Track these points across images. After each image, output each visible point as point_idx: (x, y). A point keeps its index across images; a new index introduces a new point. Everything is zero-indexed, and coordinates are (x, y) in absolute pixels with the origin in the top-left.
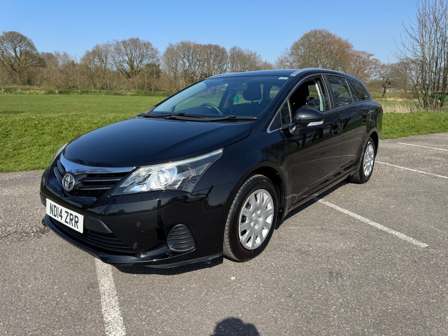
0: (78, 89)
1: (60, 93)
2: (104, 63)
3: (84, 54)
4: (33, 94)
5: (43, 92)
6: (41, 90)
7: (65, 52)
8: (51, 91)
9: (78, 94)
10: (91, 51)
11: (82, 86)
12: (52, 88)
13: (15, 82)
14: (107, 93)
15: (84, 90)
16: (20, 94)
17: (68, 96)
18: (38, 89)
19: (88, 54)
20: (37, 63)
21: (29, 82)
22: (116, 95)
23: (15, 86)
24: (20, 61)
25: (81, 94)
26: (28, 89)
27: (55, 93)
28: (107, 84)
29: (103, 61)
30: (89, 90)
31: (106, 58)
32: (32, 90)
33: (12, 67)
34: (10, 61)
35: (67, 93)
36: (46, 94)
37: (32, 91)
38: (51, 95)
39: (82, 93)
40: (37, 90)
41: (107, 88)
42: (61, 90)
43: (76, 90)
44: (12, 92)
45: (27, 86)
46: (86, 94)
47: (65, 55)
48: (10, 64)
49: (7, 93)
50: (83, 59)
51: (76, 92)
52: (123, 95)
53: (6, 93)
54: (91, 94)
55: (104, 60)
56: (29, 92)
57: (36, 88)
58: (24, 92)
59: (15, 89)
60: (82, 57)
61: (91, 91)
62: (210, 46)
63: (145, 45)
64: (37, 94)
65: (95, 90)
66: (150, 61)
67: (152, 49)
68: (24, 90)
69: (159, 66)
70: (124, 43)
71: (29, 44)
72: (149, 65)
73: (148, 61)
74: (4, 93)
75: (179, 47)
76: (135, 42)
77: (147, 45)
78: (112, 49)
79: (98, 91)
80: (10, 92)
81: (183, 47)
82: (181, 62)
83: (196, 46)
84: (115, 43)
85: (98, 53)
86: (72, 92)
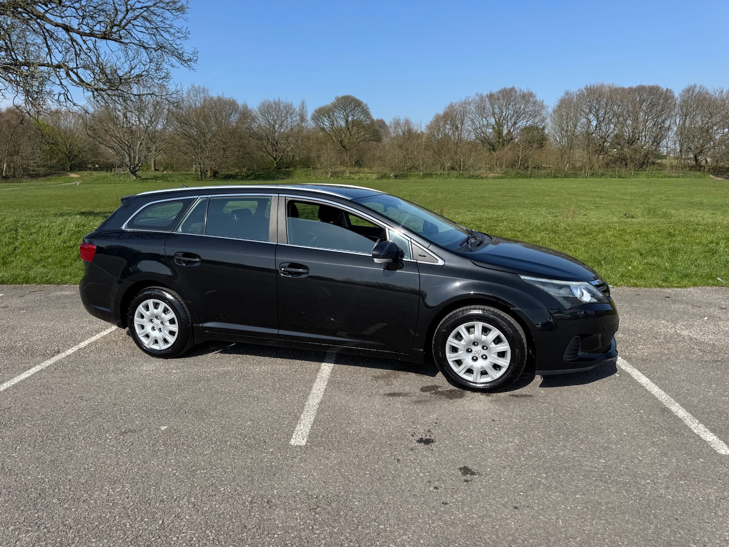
0: (420, 171)
1: (396, 176)
2: (458, 131)
3: (432, 119)
5: (374, 176)
6: (372, 173)
7: (407, 118)
8: (384, 175)
9: (419, 178)
10: (442, 113)
11: (425, 166)
12: (386, 171)
13: (343, 163)
14: (459, 175)
15: (427, 172)
16: (348, 179)
17: (406, 181)
18: (370, 173)
19: (438, 119)
20: (370, 137)
21: (359, 163)
22: (472, 178)
23: (343, 168)
24: (351, 135)
25: (423, 179)
26: (358, 172)
27: (389, 177)
28: (461, 162)
29: (457, 128)
30: (433, 171)
31: (462, 124)
32: (363, 173)
33: (341, 143)
34: (340, 136)
35: (405, 176)
36: (378, 179)
37: (361, 175)
38: (385, 180)
39: (425, 176)
40: (368, 173)
41: (460, 168)
42: (397, 173)
43: (416, 173)
45: (356, 169)
46: (429, 178)
47: (407, 122)
48: (339, 139)
49: (334, 178)
50: (430, 127)
51: (416, 175)
52: (482, 178)
53: (332, 178)
54: (436, 178)
55: (459, 125)
56: (358, 177)
57: (366, 170)
58: (353, 176)
59: (343, 172)
60: (428, 123)
61: (437, 172)
62: (641, 89)
63: (523, 97)
64: (368, 179)
65: (443, 172)
66: (529, 123)
67: (535, 102)
68: (353, 173)
69: (543, 129)
70: (491, 96)
71: (364, 110)
72: (527, 130)
73: (527, 122)
74: (330, 178)
75: (581, 96)
76: (508, 94)
77: (527, 97)
78: (472, 108)
79: (447, 172)
80: (337, 177)
81: (588, 95)
82: (584, 120)
83: (615, 91)
84: (477, 98)
85: (451, 117)
86: (411, 175)
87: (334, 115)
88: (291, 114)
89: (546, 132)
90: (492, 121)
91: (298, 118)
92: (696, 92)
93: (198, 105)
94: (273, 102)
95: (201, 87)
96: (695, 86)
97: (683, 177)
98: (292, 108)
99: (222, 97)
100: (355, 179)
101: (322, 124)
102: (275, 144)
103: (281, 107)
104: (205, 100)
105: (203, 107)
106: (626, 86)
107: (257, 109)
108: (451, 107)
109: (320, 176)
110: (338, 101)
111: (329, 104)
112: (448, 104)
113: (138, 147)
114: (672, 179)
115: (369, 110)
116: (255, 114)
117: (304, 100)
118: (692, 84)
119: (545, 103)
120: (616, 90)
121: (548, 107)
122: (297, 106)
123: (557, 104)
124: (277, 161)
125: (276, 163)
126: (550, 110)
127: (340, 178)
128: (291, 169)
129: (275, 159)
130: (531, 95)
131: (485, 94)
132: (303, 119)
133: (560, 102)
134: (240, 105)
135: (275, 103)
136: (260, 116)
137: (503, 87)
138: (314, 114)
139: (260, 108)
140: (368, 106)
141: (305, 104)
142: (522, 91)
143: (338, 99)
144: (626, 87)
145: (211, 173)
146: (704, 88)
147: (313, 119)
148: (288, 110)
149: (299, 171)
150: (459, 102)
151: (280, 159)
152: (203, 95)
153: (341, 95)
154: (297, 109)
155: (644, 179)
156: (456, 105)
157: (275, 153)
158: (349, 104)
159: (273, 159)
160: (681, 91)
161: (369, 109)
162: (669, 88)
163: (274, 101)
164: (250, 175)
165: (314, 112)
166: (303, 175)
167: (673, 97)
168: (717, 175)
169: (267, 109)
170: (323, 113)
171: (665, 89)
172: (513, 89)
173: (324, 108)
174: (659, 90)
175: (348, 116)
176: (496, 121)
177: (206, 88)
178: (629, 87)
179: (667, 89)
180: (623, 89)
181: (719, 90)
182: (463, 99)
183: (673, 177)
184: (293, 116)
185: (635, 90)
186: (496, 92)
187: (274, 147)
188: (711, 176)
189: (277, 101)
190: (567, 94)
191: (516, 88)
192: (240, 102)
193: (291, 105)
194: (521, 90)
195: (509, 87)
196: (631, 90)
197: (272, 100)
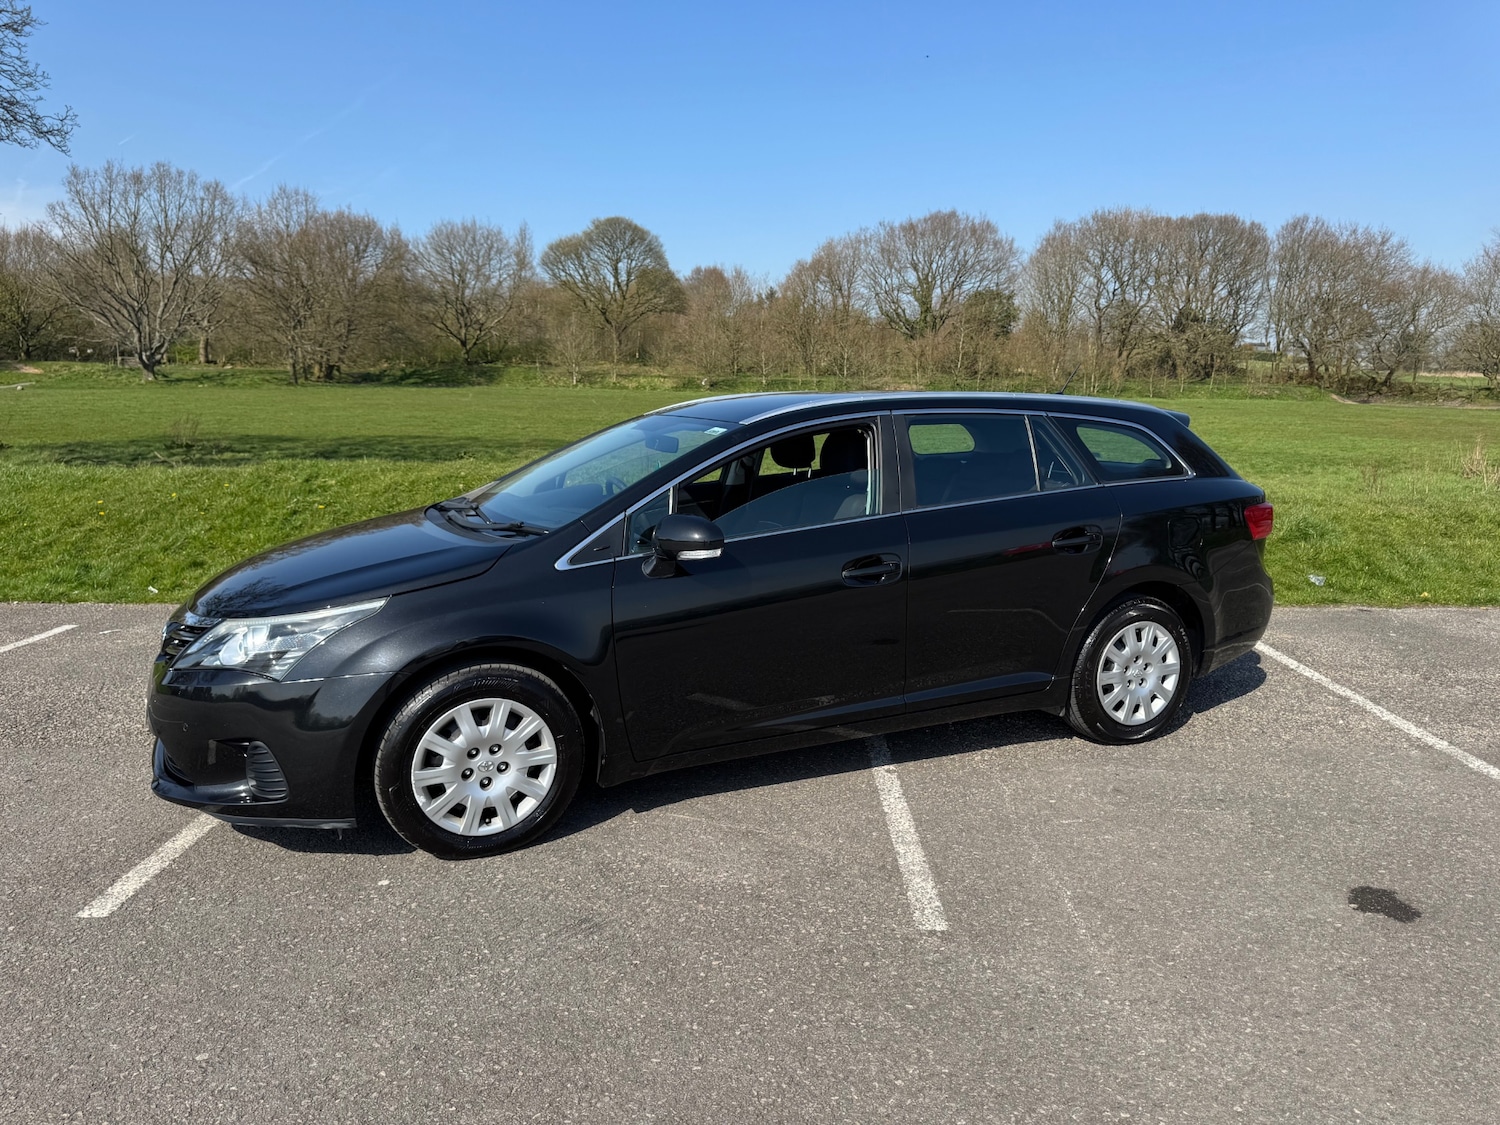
0: (761, 376)
1: (714, 384)
2: (843, 296)
3: (789, 272)
4: (644, 388)
5: (669, 384)
6: (665, 377)
7: (738, 268)
8: (689, 381)
9: (760, 390)
10: (809, 259)
11: (772, 365)
12: (693, 372)
13: (606, 356)
14: (841, 386)
15: (778, 378)
16: (613, 388)
18: (660, 376)
19: (801, 270)
20: (666, 302)
23: (607, 366)
24: (625, 299)
25: (769, 390)
26: (635, 375)
27: (699, 387)
28: (843, 358)
29: (840, 289)
30: (790, 376)
31: (851, 280)
32: (645, 376)
33: (604, 314)
34: (602, 299)
35: (731, 386)
36: (676, 389)
37: (642, 380)
38: (688, 393)
39: (773, 384)
40: (656, 376)
41: (841, 370)
42: (715, 379)
43: (754, 379)
44: (596, 383)
45: (635, 367)
46: (782, 389)
47: (740, 278)
48: (600, 306)
49: (584, 386)
51: (754, 384)
53: (580, 386)
54: (795, 390)
55: (845, 283)
56: (635, 384)
57: (655, 371)
58: (624, 382)
59: (605, 375)
61: (796, 379)
62: (1202, 222)
63: (974, 231)
64: (654, 389)
65: (809, 378)
66: (985, 283)
67: (997, 244)
68: (626, 376)
69: (1010, 297)
70: (910, 229)
71: (651, 250)
72: (978, 297)
73: (981, 280)
74: (576, 386)
75: (1085, 233)
76: (943, 225)
77: (981, 233)
78: (872, 252)
79: (815, 380)
80: (591, 384)
81: (1099, 231)
82: (1090, 280)
83: (1151, 224)
84: (882, 232)
85: (827, 267)
86: (743, 383)
87: (589, 256)
88: (499, 252)
89: (1017, 301)
90: (912, 277)
91: (513, 260)
92: (1308, 230)
93: (295, 229)
94: (460, 226)
95: (301, 192)
96: (1306, 219)
97: (1279, 397)
98: (501, 240)
99: (346, 213)
100: (627, 388)
101: (563, 274)
102: (465, 311)
103: (477, 238)
104: (308, 218)
105: (304, 232)
106: (1175, 215)
107: (425, 240)
108: (829, 248)
109: (557, 381)
110: (597, 227)
111: (580, 234)
112: (823, 241)
113: (159, 313)
114: (1256, 401)
115: (664, 249)
116: (422, 249)
117: (526, 224)
118: (1300, 214)
119: (1015, 245)
120: (1156, 222)
121: (1023, 252)
122: (510, 234)
123: (1038, 246)
124: (468, 347)
125: (467, 352)
126: (1025, 258)
127: (597, 386)
128: (499, 365)
129: (464, 344)
130: (989, 227)
131: (897, 224)
132: (522, 262)
133: (1045, 243)
134: (384, 230)
135: (465, 229)
136: (434, 254)
137: (934, 210)
138: (547, 253)
139: (433, 238)
140: (661, 240)
141: (528, 232)
142: (971, 219)
143: (598, 225)
144: (1174, 218)
145: (321, 371)
146: (1323, 224)
147: (544, 263)
148: (492, 244)
149: (512, 370)
150: (845, 239)
151: (475, 344)
152: (303, 208)
153: (603, 217)
154: (512, 241)
155: (1204, 400)
156: (839, 243)
157: (463, 331)
158: (619, 235)
159: (459, 343)
160: (1279, 228)
161: (661, 246)
162: (1256, 222)
163: (463, 224)
164: (409, 376)
165: (547, 250)
166: (521, 377)
167: (1265, 239)
168: (1348, 395)
169: (447, 241)
170: (566, 251)
171: (1248, 224)
172: (953, 215)
173: (571, 240)
174: (1237, 223)
175: (618, 260)
176: (919, 278)
177: (310, 194)
178: (1180, 216)
179: (1253, 224)
180: (1168, 221)
181: (1350, 228)
182: (854, 231)
183: (1260, 397)
184: (503, 256)
185: (1191, 223)
186: (919, 221)
187: (461, 319)
188: (1334, 396)
189: (469, 225)
190: (1058, 228)
191: (959, 213)
192: (386, 224)
193: (499, 233)
194: (968, 218)
195: (946, 209)
196: (1183, 224)
197: (458, 221)
